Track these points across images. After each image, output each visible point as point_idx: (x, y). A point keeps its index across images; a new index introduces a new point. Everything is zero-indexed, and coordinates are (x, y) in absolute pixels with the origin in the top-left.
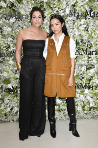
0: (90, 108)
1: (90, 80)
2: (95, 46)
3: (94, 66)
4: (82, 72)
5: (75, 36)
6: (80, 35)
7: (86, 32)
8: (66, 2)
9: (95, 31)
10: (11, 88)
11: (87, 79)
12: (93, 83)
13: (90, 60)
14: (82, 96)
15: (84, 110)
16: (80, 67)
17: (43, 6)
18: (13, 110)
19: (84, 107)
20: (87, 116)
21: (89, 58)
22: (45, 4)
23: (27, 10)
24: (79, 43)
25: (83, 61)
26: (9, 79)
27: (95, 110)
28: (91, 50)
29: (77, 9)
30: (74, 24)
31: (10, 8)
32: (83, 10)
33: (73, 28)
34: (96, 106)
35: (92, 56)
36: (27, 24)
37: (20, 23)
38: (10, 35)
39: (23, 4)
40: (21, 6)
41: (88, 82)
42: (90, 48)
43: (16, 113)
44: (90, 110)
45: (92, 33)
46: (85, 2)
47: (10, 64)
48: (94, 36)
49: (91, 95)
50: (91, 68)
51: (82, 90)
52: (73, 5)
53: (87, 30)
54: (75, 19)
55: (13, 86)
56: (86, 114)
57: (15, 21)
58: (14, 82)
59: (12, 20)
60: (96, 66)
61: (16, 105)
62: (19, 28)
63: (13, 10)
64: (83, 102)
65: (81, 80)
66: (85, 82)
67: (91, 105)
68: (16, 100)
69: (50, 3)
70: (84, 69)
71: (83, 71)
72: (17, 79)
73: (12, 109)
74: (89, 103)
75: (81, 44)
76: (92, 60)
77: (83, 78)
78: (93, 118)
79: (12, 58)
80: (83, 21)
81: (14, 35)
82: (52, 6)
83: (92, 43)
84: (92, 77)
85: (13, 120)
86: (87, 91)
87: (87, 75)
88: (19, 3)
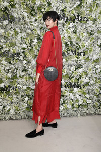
0: (79, 106)
1: (78, 79)
2: (83, 47)
3: (82, 66)
4: (71, 72)
5: (64, 38)
6: (69, 37)
7: (74, 34)
8: (56, 7)
9: (82, 34)
10: (3, 87)
11: (76, 79)
12: (82, 82)
13: (78, 60)
14: (71, 94)
15: (74, 108)
16: (69, 67)
17: (34, 10)
18: (5, 109)
19: (73, 105)
20: (76, 114)
21: (78, 58)
22: (36, 8)
23: (19, 14)
24: (68, 44)
25: (72, 61)
26: (1, 79)
27: (84, 108)
28: (80, 51)
29: (66, 13)
30: (63, 27)
31: (3, 11)
32: (72, 15)
33: (63, 31)
34: (84, 104)
35: (80, 57)
36: (19, 26)
37: (12, 25)
38: (3, 36)
39: (15, 8)
40: (14, 9)
41: (77, 81)
42: (78, 49)
43: (8, 112)
44: (79, 108)
45: (80, 35)
46: (73, 8)
47: (2, 64)
48: (82, 39)
49: (80, 93)
50: (79, 68)
51: (71, 89)
52: (62, 10)
53: (76, 33)
54: (64, 23)
55: (6, 85)
56: (75, 111)
57: (8, 23)
58: (6, 81)
59: (5, 22)
60: (84, 66)
61: (8, 104)
62: (12, 29)
63: (6, 13)
64: (72, 100)
65: (71, 79)
66: (74, 81)
67: (80, 103)
68: (9, 99)
69: (40, 7)
70: (73, 68)
71: (72, 70)
72: (9, 78)
73: (4, 107)
74: (77, 101)
75: (70, 45)
76: (81, 60)
77: (72, 77)
78: (82, 115)
79: (5, 58)
80: (72, 24)
81: (6, 36)
82: (43, 10)
83: (80, 44)
84: (81, 76)
85: (5, 118)
86: (76, 90)
87: (76, 74)
88: (12, 7)
